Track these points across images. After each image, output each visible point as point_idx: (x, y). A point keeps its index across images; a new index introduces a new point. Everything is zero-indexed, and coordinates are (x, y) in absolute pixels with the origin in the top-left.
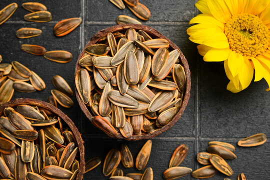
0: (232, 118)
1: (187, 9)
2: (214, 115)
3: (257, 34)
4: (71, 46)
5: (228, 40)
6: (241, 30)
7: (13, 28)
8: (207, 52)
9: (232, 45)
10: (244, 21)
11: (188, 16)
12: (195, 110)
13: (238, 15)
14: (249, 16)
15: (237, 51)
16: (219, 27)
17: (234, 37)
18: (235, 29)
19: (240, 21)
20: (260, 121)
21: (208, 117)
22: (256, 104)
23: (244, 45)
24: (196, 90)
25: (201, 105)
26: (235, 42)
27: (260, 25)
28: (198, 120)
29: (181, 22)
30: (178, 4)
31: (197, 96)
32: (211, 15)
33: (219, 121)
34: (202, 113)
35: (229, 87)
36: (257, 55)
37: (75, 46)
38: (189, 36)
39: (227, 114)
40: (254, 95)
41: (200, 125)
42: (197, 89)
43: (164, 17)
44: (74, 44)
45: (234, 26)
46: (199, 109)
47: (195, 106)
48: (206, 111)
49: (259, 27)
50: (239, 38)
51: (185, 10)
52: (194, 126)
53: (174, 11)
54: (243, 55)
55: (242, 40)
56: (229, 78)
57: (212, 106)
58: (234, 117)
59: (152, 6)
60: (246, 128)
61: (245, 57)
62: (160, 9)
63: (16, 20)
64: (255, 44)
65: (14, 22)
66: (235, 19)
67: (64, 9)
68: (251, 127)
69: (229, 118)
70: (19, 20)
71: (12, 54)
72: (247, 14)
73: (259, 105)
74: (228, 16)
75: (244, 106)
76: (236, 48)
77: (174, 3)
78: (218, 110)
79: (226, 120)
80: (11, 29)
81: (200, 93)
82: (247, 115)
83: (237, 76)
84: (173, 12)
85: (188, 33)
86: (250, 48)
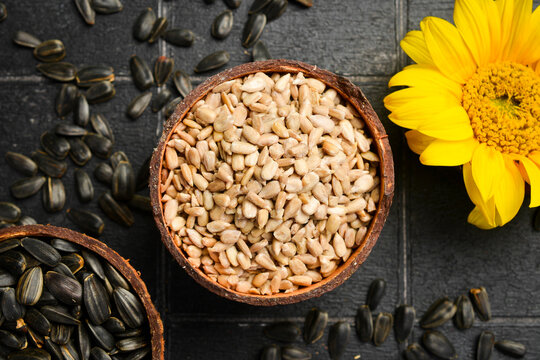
0: (477, 277)
1: (381, 50)
2: (439, 269)
3: (530, 107)
4: (139, 129)
5: (471, 119)
6: (497, 98)
7: (16, 92)
8: (427, 146)
9: (479, 132)
10: (502, 79)
11: (383, 64)
12: (400, 260)
13: (490, 65)
14: (512, 67)
15: (490, 142)
16: (452, 93)
17: (484, 115)
18: (484, 95)
19: (494, 79)
20: (533, 283)
21: (426, 275)
22: (525, 248)
23: (504, 131)
24: (400, 220)
25: (411, 251)
26: (485, 124)
27: (535, 87)
28: (405, 281)
29: (368, 75)
30: (362, 38)
31: (404, 231)
32: (435, 68)
33: (450, 282)
34: (415, 268)
35: (472, 218)
36: (530, 151)
37: (149, 129)
38: (390, 112)
39: (467, 268)
40: (522, 228)
41: (410, 292)
42: (404, 217)
43: (333, 66)
44: (146, 125)
45: (483, 90)
46: (409, 257)
47: (400, 252)
48: (423, 263)
49: (534, 91)
50: (493, 115)
51: (377, 50)
52: (398, 294)
53: (354, 53)
54: (502, 152)
55: (500, 120)
56: (474, 200)
57: (434, 252)
58: (480, 275)
59: (307, 43)
60: (506, 296)
61: (505, 154)
62: (324, 48)
63: (22, 75)
64: (526, 127)
65: (17, 78)
66: (484, 74)
67: (124, 50)
68: (516, 294)
69: (470, 276)
70: (28, 75)
71: (15, 145)
72: (508, 63)
73: (532, 250)
74: (470, 68)
75: (502, 250)
76: (487, 136)
77: (354, 37)
78: (448, 260)
79: (465, 280)
80: (13, 94)
81: (410, 224)
82: (507, 270)
83: (491, 200)
84: (351, 55)
85: (386, 106)
86: (516, 136)
